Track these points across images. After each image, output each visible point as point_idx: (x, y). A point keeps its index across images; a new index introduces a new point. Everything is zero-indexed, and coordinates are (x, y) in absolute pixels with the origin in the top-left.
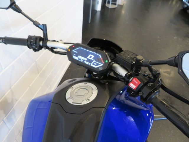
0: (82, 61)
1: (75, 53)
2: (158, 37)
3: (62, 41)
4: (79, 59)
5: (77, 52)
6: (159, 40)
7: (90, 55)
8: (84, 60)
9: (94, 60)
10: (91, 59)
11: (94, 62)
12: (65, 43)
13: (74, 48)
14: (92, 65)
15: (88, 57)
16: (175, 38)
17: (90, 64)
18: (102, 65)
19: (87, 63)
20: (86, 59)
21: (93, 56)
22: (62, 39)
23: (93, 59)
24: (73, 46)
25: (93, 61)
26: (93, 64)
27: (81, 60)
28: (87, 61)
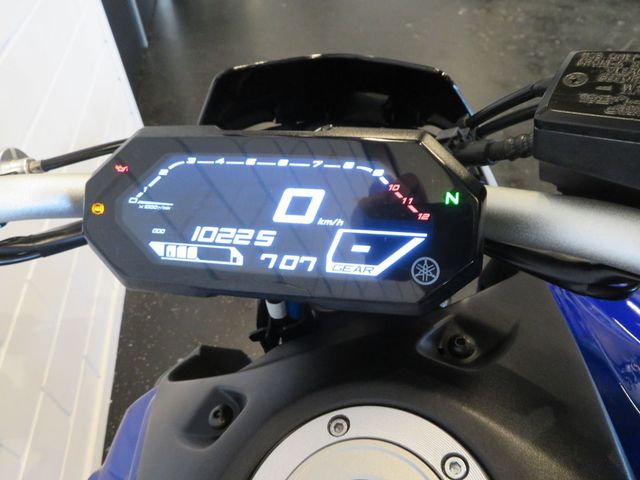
0: (237, 259)
1: (161, 217)
2: (409, 25)
3: (21, 155)
4: (203, 253)
5: (167, 206)
6: (416, 36)
7: (289, 194)
8: (251, 251)
9: (340, 222)
10: (307, 218)
11: (347, 241)
12: (47, 166)
13: (134, 180)
14: (333, 267)
15: (281, 216)
16: (461, 13)
17: (321, 264)
18: (417, 239)
19: (289, 263)
20: (266, 238)
21: (317, 196)
22: (12, 145)
23: (323, 212)
24: (120, 169)
25: (331, 231)
26: (343, 255)
27: (224, 254)
28: (279, 248)
